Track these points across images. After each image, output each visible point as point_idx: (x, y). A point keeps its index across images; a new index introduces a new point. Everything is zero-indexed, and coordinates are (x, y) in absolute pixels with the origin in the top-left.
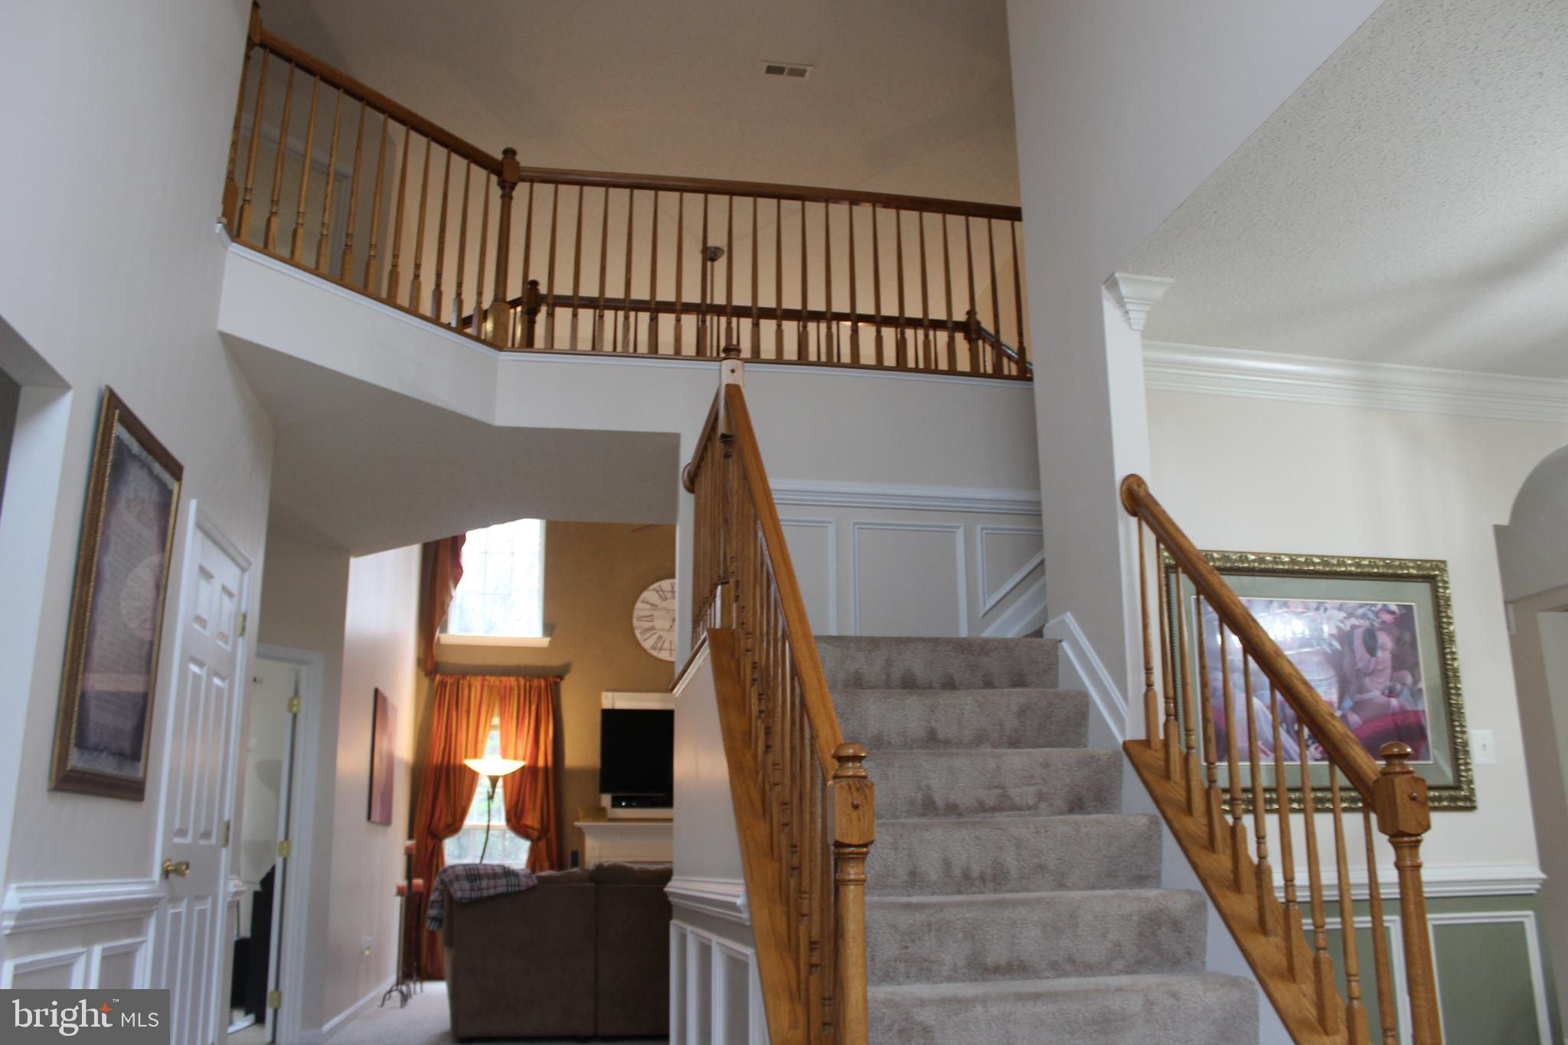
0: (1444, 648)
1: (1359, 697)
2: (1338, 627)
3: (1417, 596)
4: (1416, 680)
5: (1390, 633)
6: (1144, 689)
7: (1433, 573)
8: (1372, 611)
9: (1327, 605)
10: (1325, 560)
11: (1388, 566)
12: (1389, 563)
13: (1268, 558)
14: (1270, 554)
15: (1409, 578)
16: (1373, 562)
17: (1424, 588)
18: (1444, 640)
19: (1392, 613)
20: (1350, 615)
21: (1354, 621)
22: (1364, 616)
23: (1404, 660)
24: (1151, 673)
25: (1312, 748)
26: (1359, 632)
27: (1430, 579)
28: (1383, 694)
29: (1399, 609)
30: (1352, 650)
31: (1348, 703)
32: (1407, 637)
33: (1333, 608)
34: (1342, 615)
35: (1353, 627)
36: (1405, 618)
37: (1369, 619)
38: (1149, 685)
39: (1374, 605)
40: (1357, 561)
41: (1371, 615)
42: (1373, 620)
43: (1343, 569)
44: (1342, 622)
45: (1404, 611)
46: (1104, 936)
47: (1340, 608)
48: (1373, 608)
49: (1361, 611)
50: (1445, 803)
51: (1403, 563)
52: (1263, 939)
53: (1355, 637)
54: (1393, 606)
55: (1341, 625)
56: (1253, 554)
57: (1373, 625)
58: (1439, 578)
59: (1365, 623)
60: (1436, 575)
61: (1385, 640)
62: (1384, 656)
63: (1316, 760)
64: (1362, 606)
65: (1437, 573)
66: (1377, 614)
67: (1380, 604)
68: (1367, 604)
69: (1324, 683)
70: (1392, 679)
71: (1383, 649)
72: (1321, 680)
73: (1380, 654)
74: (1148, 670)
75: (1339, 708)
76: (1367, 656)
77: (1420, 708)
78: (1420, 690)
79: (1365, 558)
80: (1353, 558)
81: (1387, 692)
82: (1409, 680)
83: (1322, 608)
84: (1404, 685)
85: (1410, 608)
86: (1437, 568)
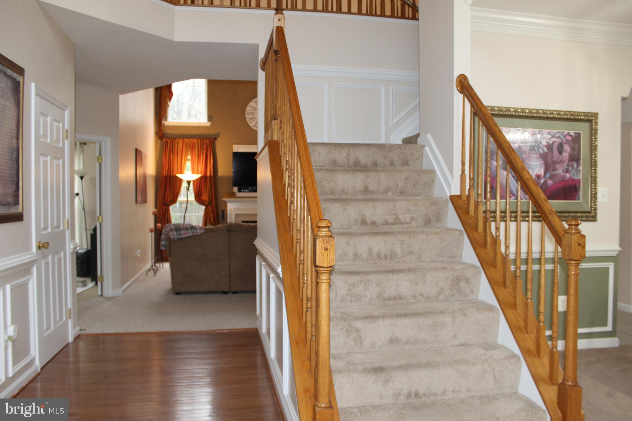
0: (592, 152)
1: (553, 173)
2: (547, 142)
3: (583, 129)
4: (578, 165)
5: (569, 145)
6: (461, 172)
7: (591, 118)
8: (563, 135)
9: (543, 132)
10: (545, 112)
11: (572, 115)
12: (572, 113)
13: (519, 110)
14: (520, 109)
15: (581, 120)
16: (566, 113)
17: (587, 125)
18: (593, 148)
19: (572, 136)
20: (553, 137)
21: (554, 139)
22: (559, 137)
23: (575, 158)
24: (464, 166)
26: (556, 145)
27: (590, 121)
28: (563, 171)
29: (575, 135)
30: (552, 152)
31: (548, 175)
32: (577, 146)
33: (546, 133)
34: (550, 136)
35: (554, 142)
36: (577, 139)
37: (561, 138)
38: (463, 171)
39: (564, 132)
40: (559, 112)
41: (562, 137)
42: (563, 139)
43: (552, 116)
44: (549, 139)
45: (577, 135)
46: (436, 285)
47: (549, 133)
48: (563, 134)
49: (558, 135)
50: (584, 219)
51: (579, 114)
52: (504, 290)
53: (554, 147)
54: (572, 133)
55: (549, 141)
56: (513, 108)
57: (562, 141)
58: (594, 121)
59: (559, 140)
60: (593, 120)
61: (567, 148)
62: (566, 155)
64: (558, 133)
65: (593, 118)
66: (565, 136)
67: (566, 132)
68: (561, 132)
69: (539, 166)
70: (568, 165)
71: (566, 152)
72: (537, 165)
73: (564, 154)
74: (463, 164)
75: (544, 177)
76: (558, 155)
77: (578, 178)
78: (579, 170)
79: (562, 111)
80: (557, 111)
81: (565, 171)
82: (575, 166)
83: (541, 133)
84: (573, 168)
85: (579, 134)
86: (594, 116)
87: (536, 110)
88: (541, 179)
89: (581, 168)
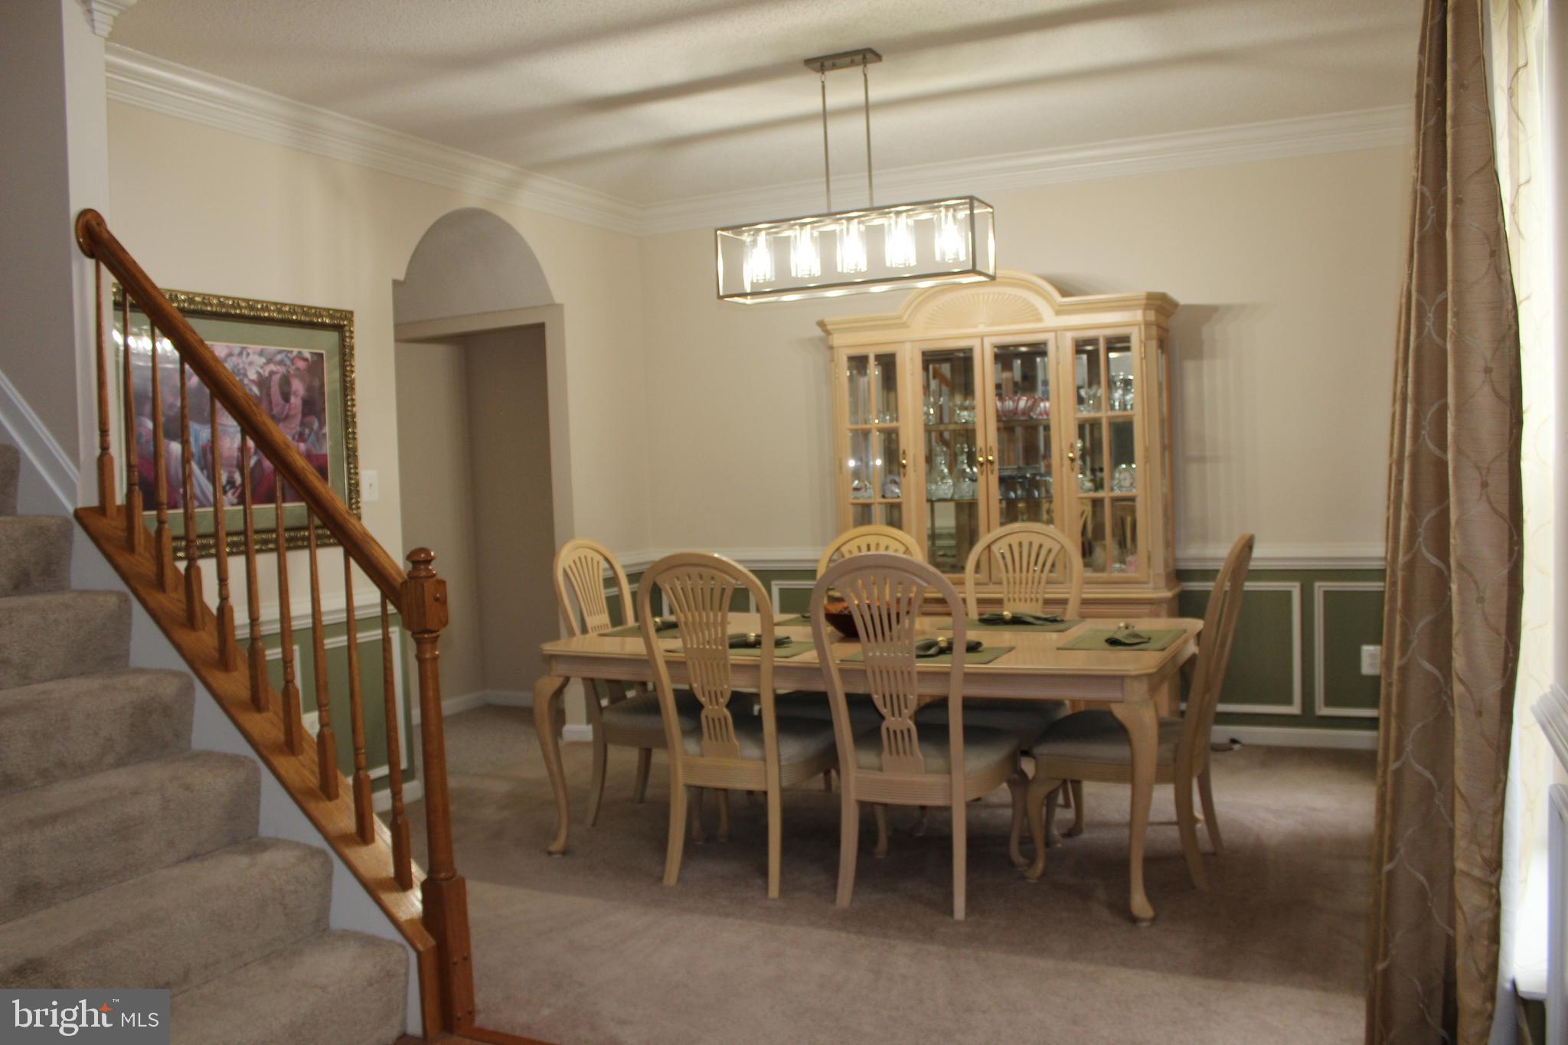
0: (346, 396)
2: (259, 373)
3: (325, 342)
4: (322, 424)
5: (302, 379)
6: (98, 452)
7: (342, 323)
8: (289, 358)
9: (249, 351)
10: (251, 304)
11: (305, 314)
12: (305, 310)
13: (198, 299)
15: (323, 326)
16: (294, 308)
17: (333, 337)
18: (347, 387)
19: (306, 360)
20: (270, 361)
21: (272, 367)
22: (281, 363)
23: (313, 406)
25: (230, 494)
26: (276, 378)
27: (339, 328)
28: (294, 438)
29: (312, 357)
30: (269, 395)
32: (316, 383)
33: (254, 353)
34: (263, 360)
35: (272, 373)
36: (316, 364)
37: (285, 365)
38: (105, 447)
39: (292, 352)
40: (279, 306)
41: (288, 362)
42: (289, 367)
43: (266, 314)
44: (262, 367)
45: (315, 358)
46: (96, 734)
47: (261, 353)
48: (289, 355)
49: (279, 357)
51: (319, 311)
52: (257, 716)
53: (272, 384)
54: (307, 353)
55: (261, 371)
56: (183, 293)
57: (288, 372)
58: (347, 328)
59: (282, 370)
60: (344, 326)
61: (298, 387)
62: (296, 401)
63: (233, 505)
64: (280, 352)
65: (345, 323)
66: (293, 361)
67: (296, 350)
68: (284, 351)
70: (303, 424)
71: (296, 395)
73: (293, 399)
74: (104, 432)
76: (283, 402)
77: (323, 452)
78: (324, 435)
79: (285, 305)
80: (276, 304)
81: (297, 437)
82: (316, 425)
83: (245, 353)
84: (311, 429)
85: (321, 355)
86: (346, 318)
87: (234, 299)
88: (250, 458)
89: (327, 430)
